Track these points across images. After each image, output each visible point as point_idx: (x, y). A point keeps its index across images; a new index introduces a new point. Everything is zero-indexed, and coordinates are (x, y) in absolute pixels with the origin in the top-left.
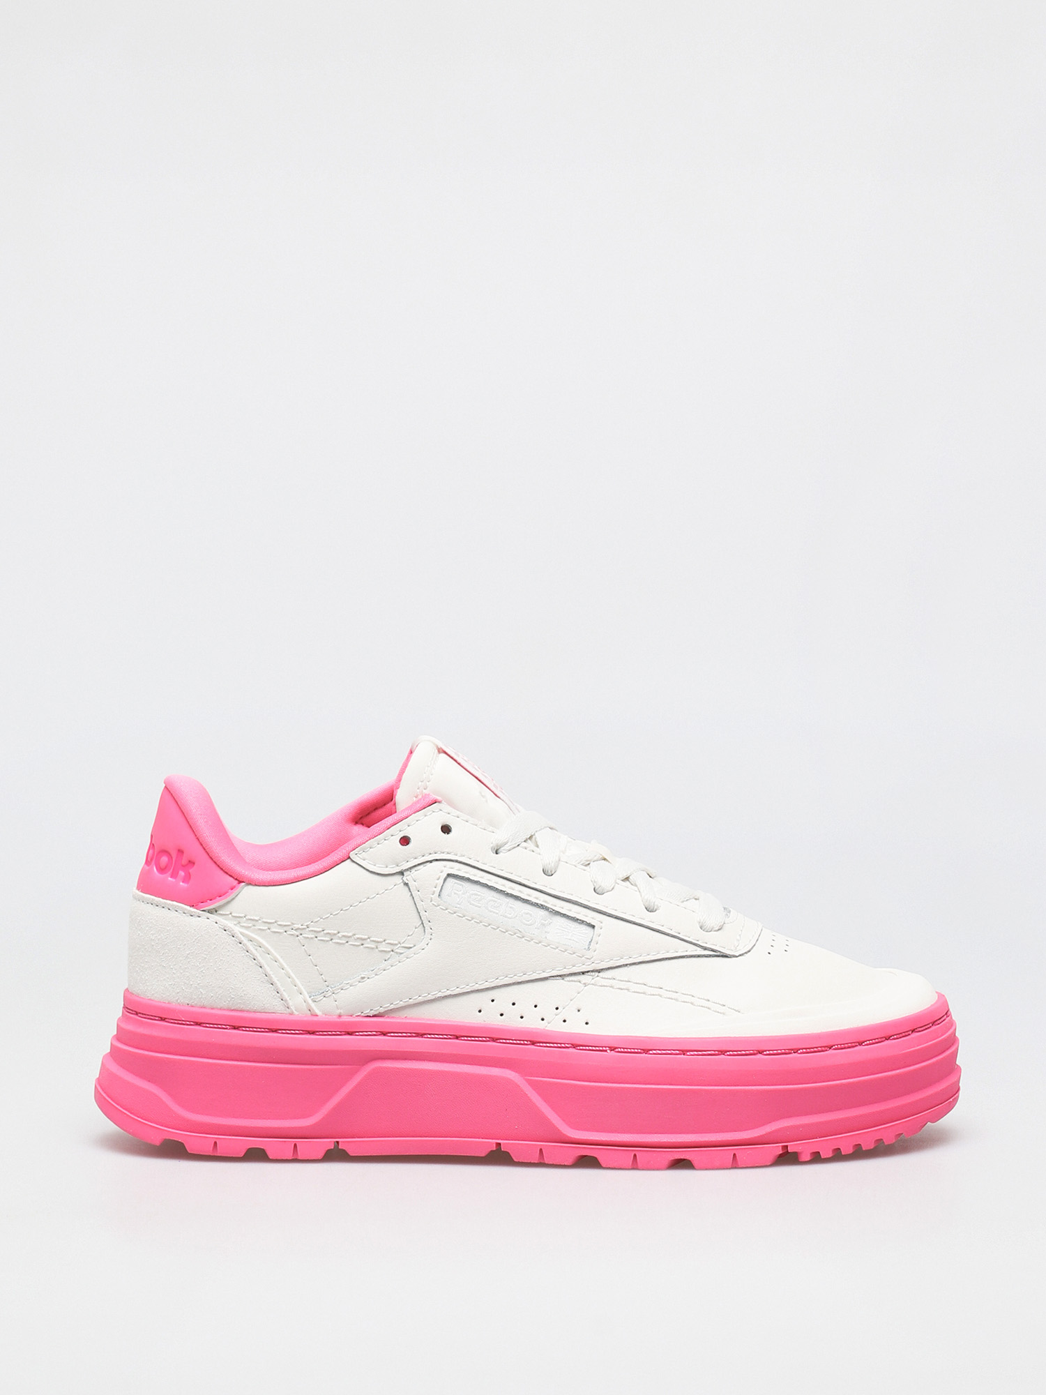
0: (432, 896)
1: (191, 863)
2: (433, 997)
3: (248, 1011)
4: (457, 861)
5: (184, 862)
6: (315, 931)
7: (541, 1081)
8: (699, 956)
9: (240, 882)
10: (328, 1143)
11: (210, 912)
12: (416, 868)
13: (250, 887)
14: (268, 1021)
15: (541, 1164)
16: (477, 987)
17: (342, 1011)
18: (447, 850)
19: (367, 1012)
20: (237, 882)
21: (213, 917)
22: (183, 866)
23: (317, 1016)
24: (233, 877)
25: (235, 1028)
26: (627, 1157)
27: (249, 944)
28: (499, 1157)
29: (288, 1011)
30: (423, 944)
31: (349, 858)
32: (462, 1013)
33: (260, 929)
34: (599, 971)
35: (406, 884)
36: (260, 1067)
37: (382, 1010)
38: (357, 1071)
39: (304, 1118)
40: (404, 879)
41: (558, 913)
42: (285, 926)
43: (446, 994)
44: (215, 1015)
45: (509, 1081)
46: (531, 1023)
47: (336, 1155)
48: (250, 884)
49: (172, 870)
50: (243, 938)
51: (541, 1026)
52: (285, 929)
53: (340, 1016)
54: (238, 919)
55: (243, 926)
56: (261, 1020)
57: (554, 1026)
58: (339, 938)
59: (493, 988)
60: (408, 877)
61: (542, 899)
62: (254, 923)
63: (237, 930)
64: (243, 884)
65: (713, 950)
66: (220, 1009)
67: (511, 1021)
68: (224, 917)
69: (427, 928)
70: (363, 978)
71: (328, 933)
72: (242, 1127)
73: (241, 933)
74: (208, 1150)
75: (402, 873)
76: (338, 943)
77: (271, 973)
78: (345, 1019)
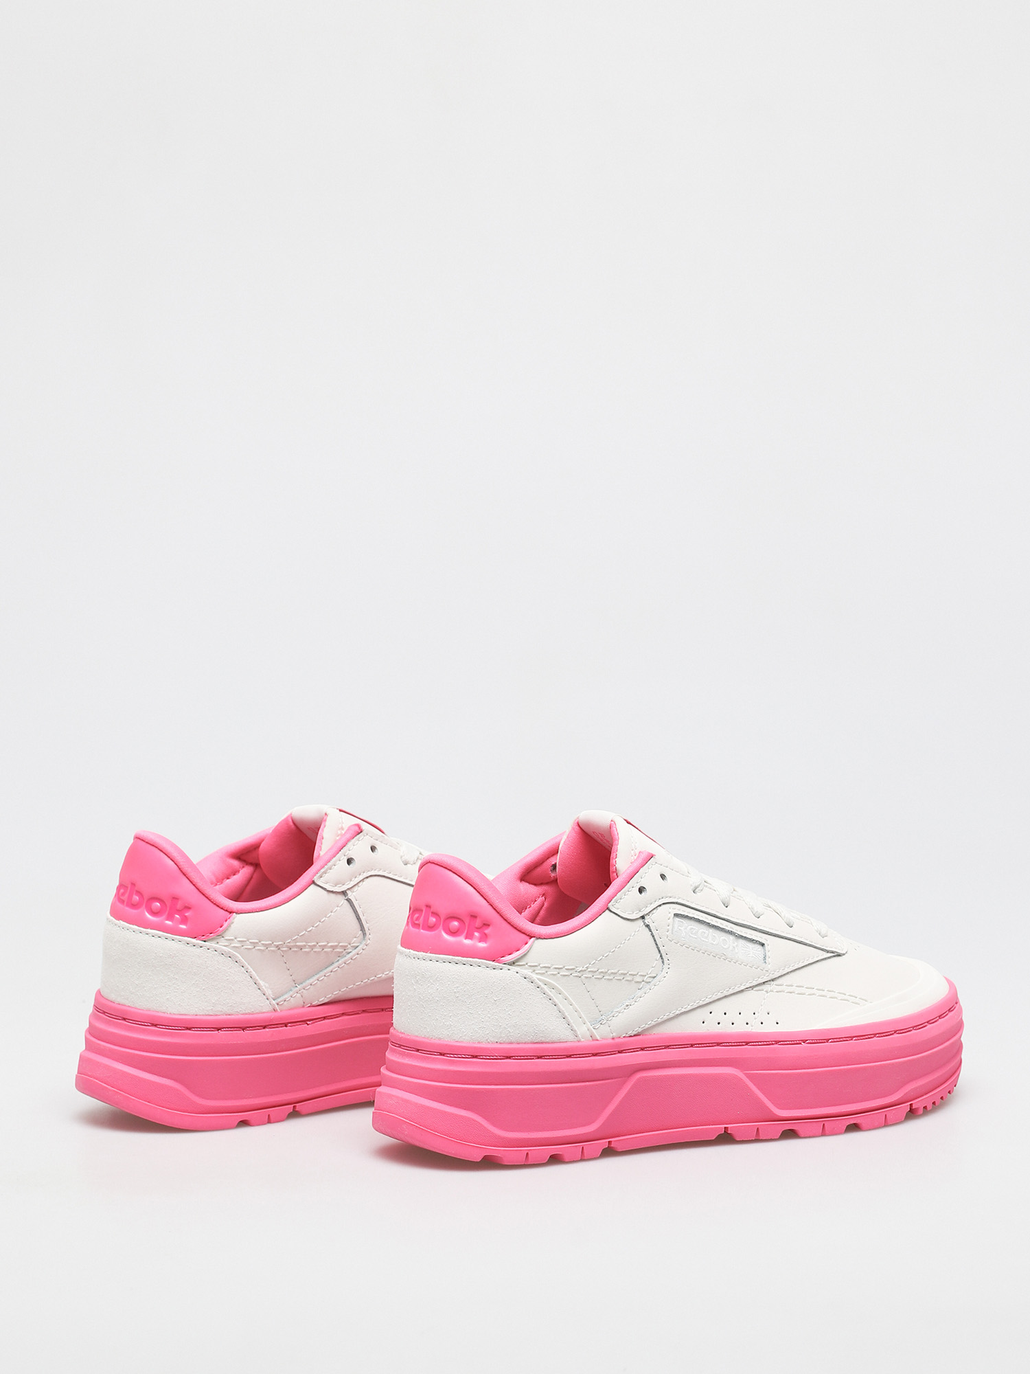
0: (668, 933)
1: (486, 925)
2: (673, 1015)
3: (548, 1043)
4: (677, 903)
5: (478, 923)
6: (592, 971)
7: (757, 1073)
8: (825, 959)
9: (531, 937)
10: (604, 1143)
11: (510, 964)
12: (652, 912)
13: (540, 940)
14: (566, 1049)
15: (758, 1140)
16: (701, 1003)
17: (614, 1034)
18: (669, 895)
19: (631, 1033)
20: (528, 937)
21: (514, 969)
22: (477, 928)
23: (597, 1040)
24: (526, 934)
25: (539, 1057)
26: (817, 1126)
27: (545, 987)
28: (726, 1138)
29: (576, 1039)
30: (664, 973)
31: (608, 909)
32: (692, 1026)
33: (553, 974)
34: (773, 980)
35: (648, 926)
36: (562, 1088)
37: (640, 1030)
38: (624, 1082)
39: (589, 1125)
40: (646, 921)
41: (741, 937)
42: (571, 969)
43: (681, 1011)
44: (523, 1049)
45: (735, 1077)
46: (740, 1028)
47: (609, 1152)
48: (540, 938)
49: (466, 931)
50: (540, 983)
51: (748, 1029)
52: (571, 972)
53: (613, 1039)
54: (533, 968)
55: (537, 973)
56: (560, 1049)
57: (755, 1028)
58: (609, 975)
59: (710, 1003)
60: (647, 920)
61: (729, 926)
62: (547, 969)
63: (535, 977)
64: (533, 939)
65: (833, 952)
66: (525, 1043)
67: (726, 1028)
68: (521, 967)
69: (665, 960)
70: (627, 1006)
71: (602, 972)
72: (545, 1138)
73: (538, 979)
74: (522, 1160)
75: (643, 917)
76: (608, 979)
77: (563, 1009)
78: (617, 1040)
